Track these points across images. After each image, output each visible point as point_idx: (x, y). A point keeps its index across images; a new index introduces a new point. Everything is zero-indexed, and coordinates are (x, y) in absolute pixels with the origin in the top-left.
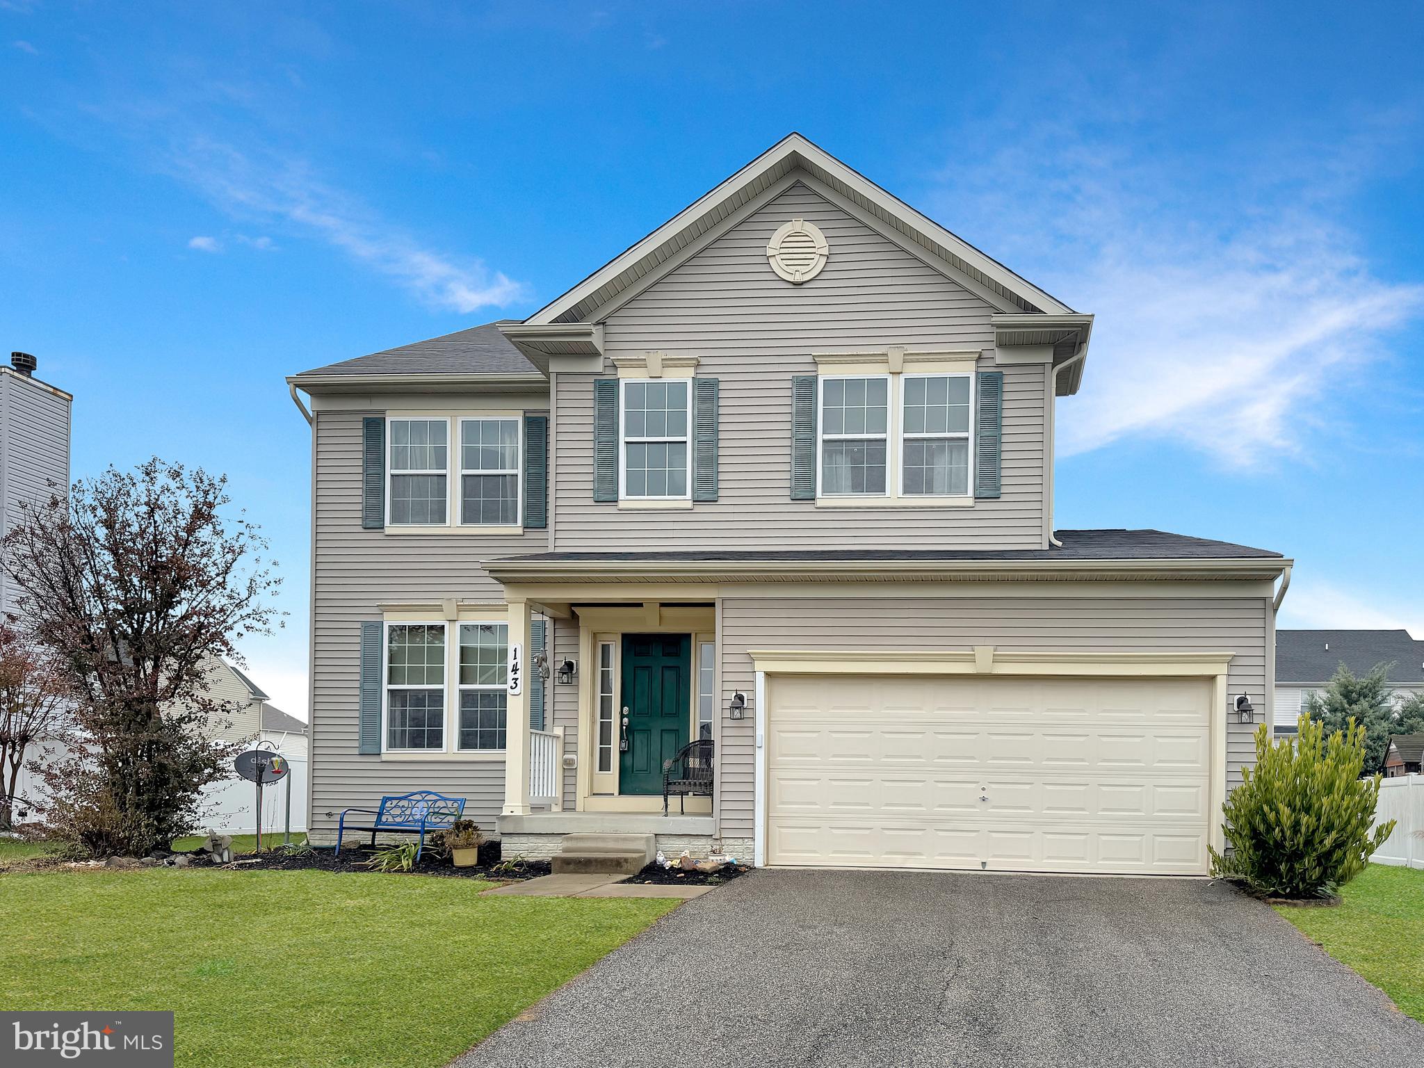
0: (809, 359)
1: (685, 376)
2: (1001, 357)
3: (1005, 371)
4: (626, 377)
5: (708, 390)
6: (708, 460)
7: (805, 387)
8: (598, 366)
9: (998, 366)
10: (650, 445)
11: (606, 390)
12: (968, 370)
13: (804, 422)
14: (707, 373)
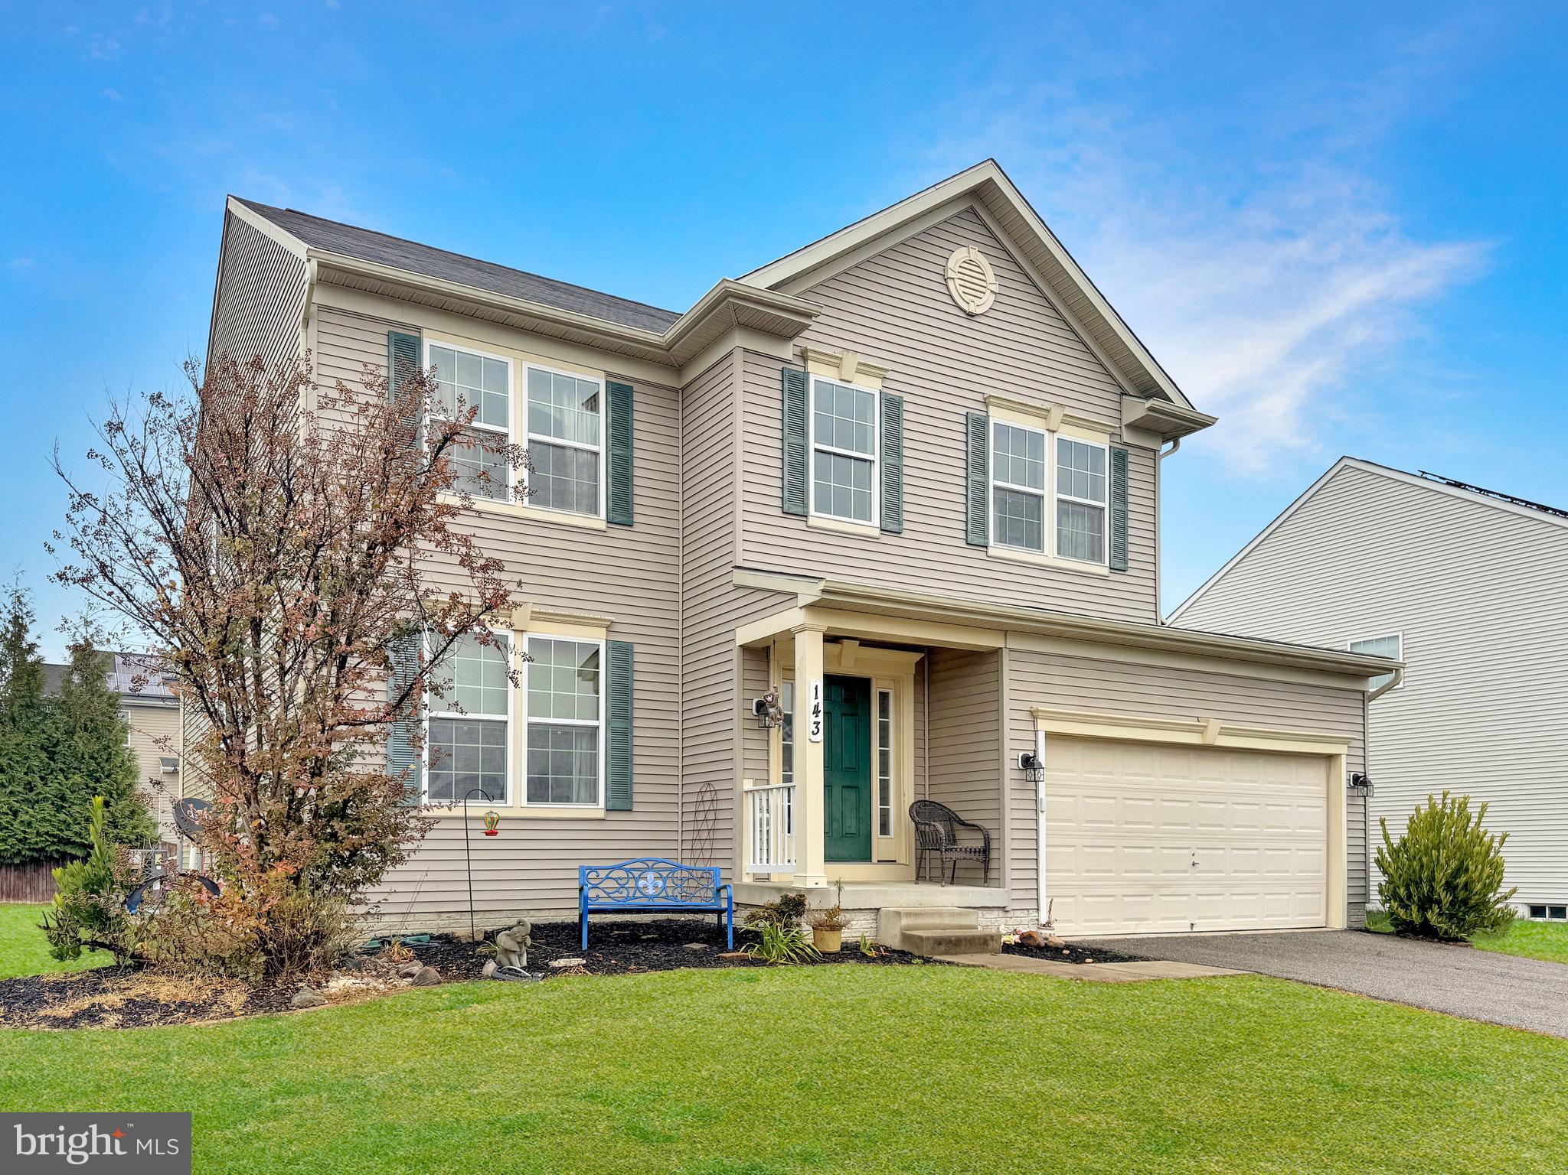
0: (980, 397)
1: (872, 386)
2: (1128, 437)
3: (1131, 450)
4: (818, 373)
5: (893, 408)
6: (893, 485)
7: (977, 427)
8: (788, 351)
9: (1125, 444)
10: (837, 458)
11: (795, 385)
12: (1102, 442)
13: (977, 462)
14: (896, 389)
